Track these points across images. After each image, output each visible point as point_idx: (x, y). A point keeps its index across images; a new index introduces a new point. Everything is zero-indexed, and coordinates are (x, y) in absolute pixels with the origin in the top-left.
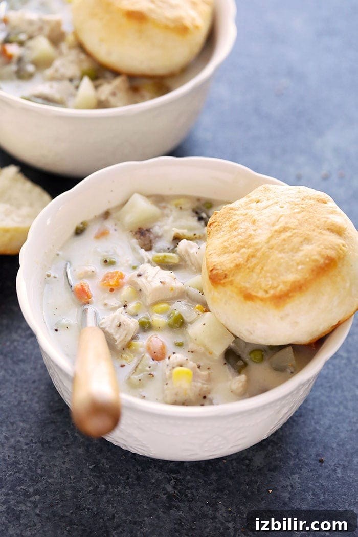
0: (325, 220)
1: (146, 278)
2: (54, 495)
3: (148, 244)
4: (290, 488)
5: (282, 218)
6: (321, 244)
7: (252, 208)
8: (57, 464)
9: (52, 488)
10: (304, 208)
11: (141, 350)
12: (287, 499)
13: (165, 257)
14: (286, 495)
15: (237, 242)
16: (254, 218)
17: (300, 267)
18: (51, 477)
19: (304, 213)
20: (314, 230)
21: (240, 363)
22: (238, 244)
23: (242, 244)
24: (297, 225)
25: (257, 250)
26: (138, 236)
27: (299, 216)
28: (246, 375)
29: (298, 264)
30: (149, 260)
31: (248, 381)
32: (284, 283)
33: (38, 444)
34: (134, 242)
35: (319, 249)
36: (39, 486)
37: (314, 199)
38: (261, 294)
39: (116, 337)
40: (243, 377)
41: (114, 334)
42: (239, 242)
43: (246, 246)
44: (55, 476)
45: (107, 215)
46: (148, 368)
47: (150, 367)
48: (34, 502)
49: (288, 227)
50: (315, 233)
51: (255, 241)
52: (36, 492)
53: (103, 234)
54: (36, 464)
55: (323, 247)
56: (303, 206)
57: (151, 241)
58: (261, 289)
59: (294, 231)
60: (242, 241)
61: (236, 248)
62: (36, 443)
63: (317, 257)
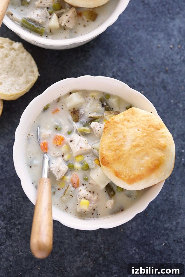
0: (157, 142)
1: (74, 144)
2: (27, 226)
3: (77, 118)
4: (130, 229)
5: (138, 138)
6: (153, 157)
7: (125, 125)
8: (29, 209)
9: (26, 222)
10: (148, 133)
11: (68, 181)
12: (129, 235)
13: (84, 130)
14: (128, 232)
15: (115, 146)
16: (125, 134)
17: (142, 168)
18: (26, 216)
19: (148, 137)
20: (151, 148)
21: (112, 193)
22: (116, 147)
23: (118, 148)
24: (144, 144)
25: (124, 154)
26: (73, 114)
27: (145, 138)
28: (114, 200)
29: (141, 167)
30: (76, 130)
31: (115, 203)
32: (134, 174)
33: (22, 198)
34: (70, 117)
35: (152, 160)
36: (21, 221)
37: (154, 128)
38: (123, 176)
39: (57, 177)
40: (112, 201)
41: (56, 175)
42: (116, 146)
43: (119, 150)
44: (28, 216)
45: (59, 100)
46: (70, 193)
47: (71, 192)
48: (18, 229)
49: (139, 145)
50: (151, 151)
51: (124, 149)
52: (20, 224)
53: (56, 111)
54: (20, 209)
55: (153, 159)
56: (148, 132)
57: (78, 117)
58: (123, 174)
59: (142, 148)
60: (118, 146)
61: (115, 149)
62: (20, 198)
63: (150, 165)
